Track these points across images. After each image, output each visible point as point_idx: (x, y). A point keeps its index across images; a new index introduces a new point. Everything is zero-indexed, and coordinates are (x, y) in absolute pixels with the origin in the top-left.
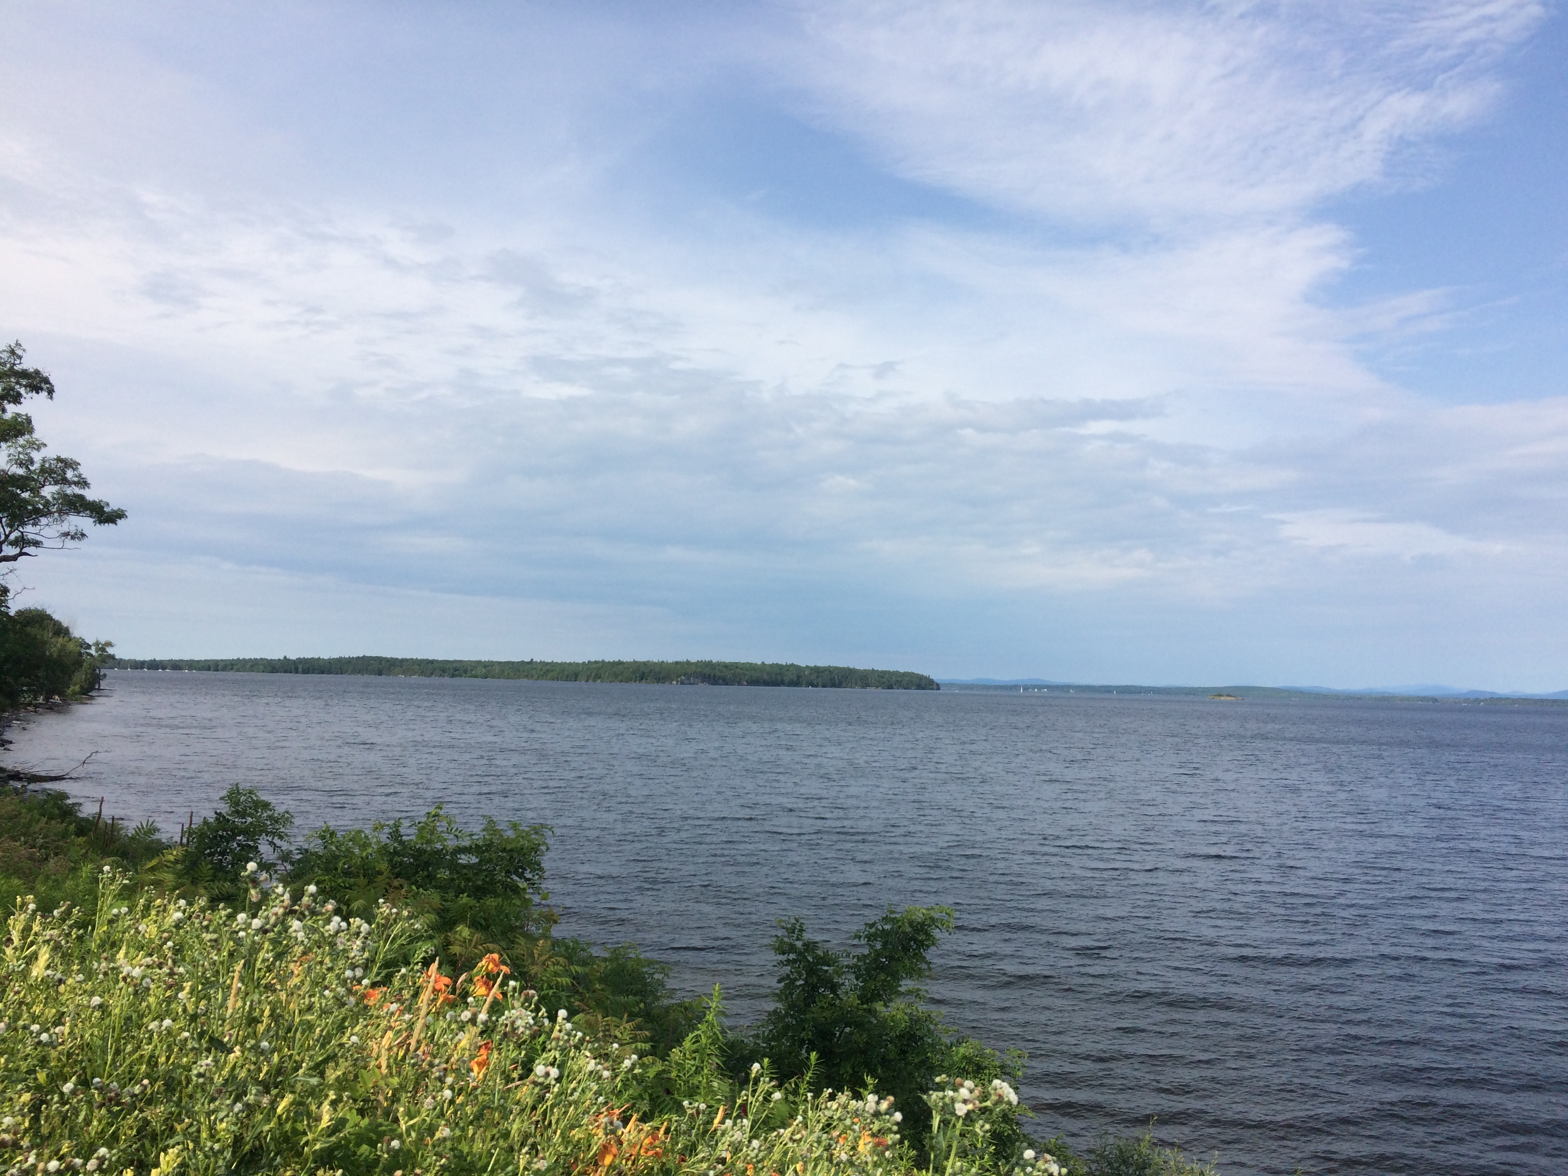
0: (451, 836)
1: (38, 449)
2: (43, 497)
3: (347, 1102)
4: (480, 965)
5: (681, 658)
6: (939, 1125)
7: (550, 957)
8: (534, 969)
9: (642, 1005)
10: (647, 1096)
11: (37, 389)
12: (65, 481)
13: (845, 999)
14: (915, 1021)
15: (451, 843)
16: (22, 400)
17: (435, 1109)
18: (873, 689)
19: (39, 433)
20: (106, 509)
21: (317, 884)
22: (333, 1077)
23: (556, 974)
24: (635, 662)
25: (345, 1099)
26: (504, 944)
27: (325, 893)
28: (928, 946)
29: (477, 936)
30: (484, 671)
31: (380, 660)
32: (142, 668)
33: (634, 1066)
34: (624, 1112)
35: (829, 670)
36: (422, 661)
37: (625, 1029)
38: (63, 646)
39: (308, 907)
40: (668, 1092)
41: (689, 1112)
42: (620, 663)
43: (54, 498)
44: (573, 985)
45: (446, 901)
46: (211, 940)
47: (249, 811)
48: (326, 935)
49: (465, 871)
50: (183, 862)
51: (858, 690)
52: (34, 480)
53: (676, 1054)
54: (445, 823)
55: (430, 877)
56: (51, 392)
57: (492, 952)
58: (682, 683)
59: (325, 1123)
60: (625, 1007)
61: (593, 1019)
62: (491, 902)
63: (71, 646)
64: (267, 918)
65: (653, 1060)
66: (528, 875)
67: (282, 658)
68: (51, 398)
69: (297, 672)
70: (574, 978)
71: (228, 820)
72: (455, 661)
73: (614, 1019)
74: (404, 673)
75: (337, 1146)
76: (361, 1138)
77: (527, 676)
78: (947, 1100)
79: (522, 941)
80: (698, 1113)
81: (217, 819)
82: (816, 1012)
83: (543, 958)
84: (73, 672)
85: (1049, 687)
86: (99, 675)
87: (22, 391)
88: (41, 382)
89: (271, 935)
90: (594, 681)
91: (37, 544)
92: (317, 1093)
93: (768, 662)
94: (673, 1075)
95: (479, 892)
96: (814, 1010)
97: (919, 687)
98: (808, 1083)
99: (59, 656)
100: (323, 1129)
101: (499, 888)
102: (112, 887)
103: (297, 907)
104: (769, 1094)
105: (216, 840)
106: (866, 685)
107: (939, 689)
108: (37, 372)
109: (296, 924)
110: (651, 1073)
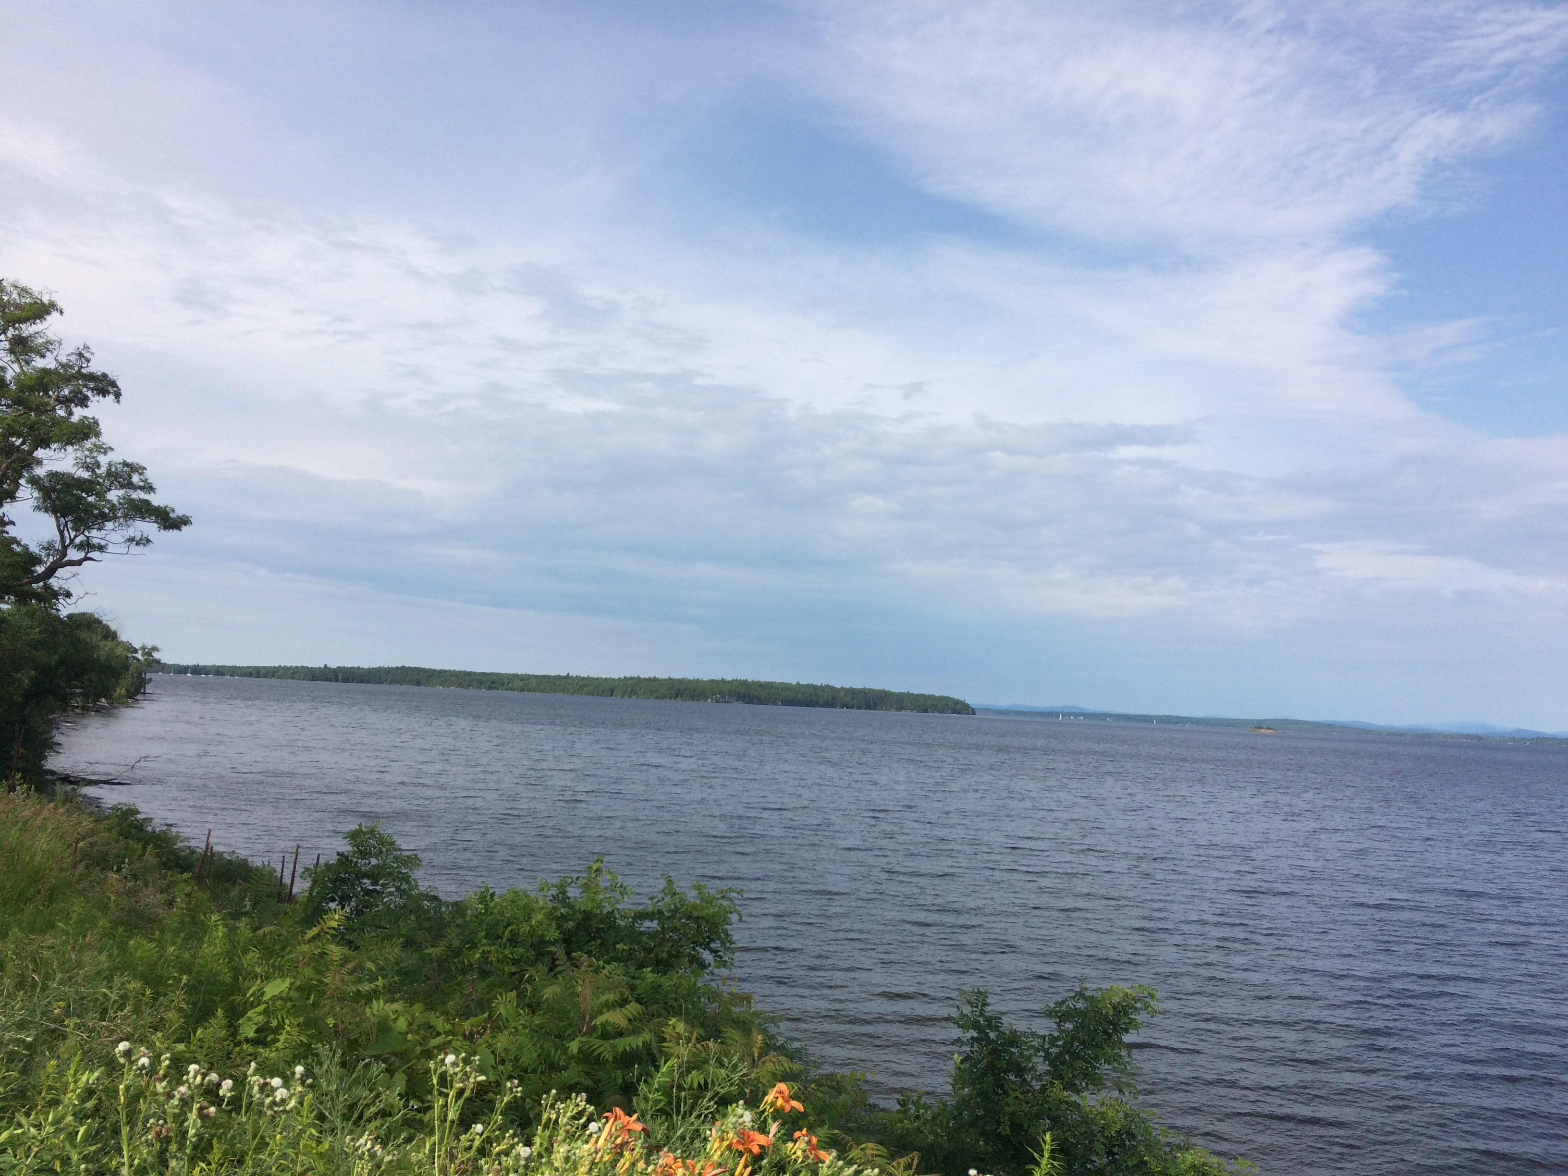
1: (105, 453)
2: (109, 501)
5: (717, 676)
11: (103, 392)
12: (130, 485)
16: (89, 403)
18: (908, 713)
19: (106, 437)
20: (171, 515)
24: (671, 679)
30: (521, 684)
32: (185, 673)
35: (864, 692)
38: (112, 650)
42: (655, 680)
43: (120, 503)
51: (893, 712)
52: (99, 483)
56: (118, 395)
63: (119, 651)
67: (322, 666)
68: (118, 402)
69: (337, 681)
71: (351, 861)
74: (441, 684)
77: (562, 691)
81: (339, 860)
84: (120, 675)
85: (1086, 715)
86: (144, 679)
87: (89, 394)
88: (108, 385)
90: (630, 697)
91: (101, 548)
93: (803, 682)
97: (954, 711)
99: (107, 659)
106: (900, 708)
107: (974, 713)
108: (105, 376)
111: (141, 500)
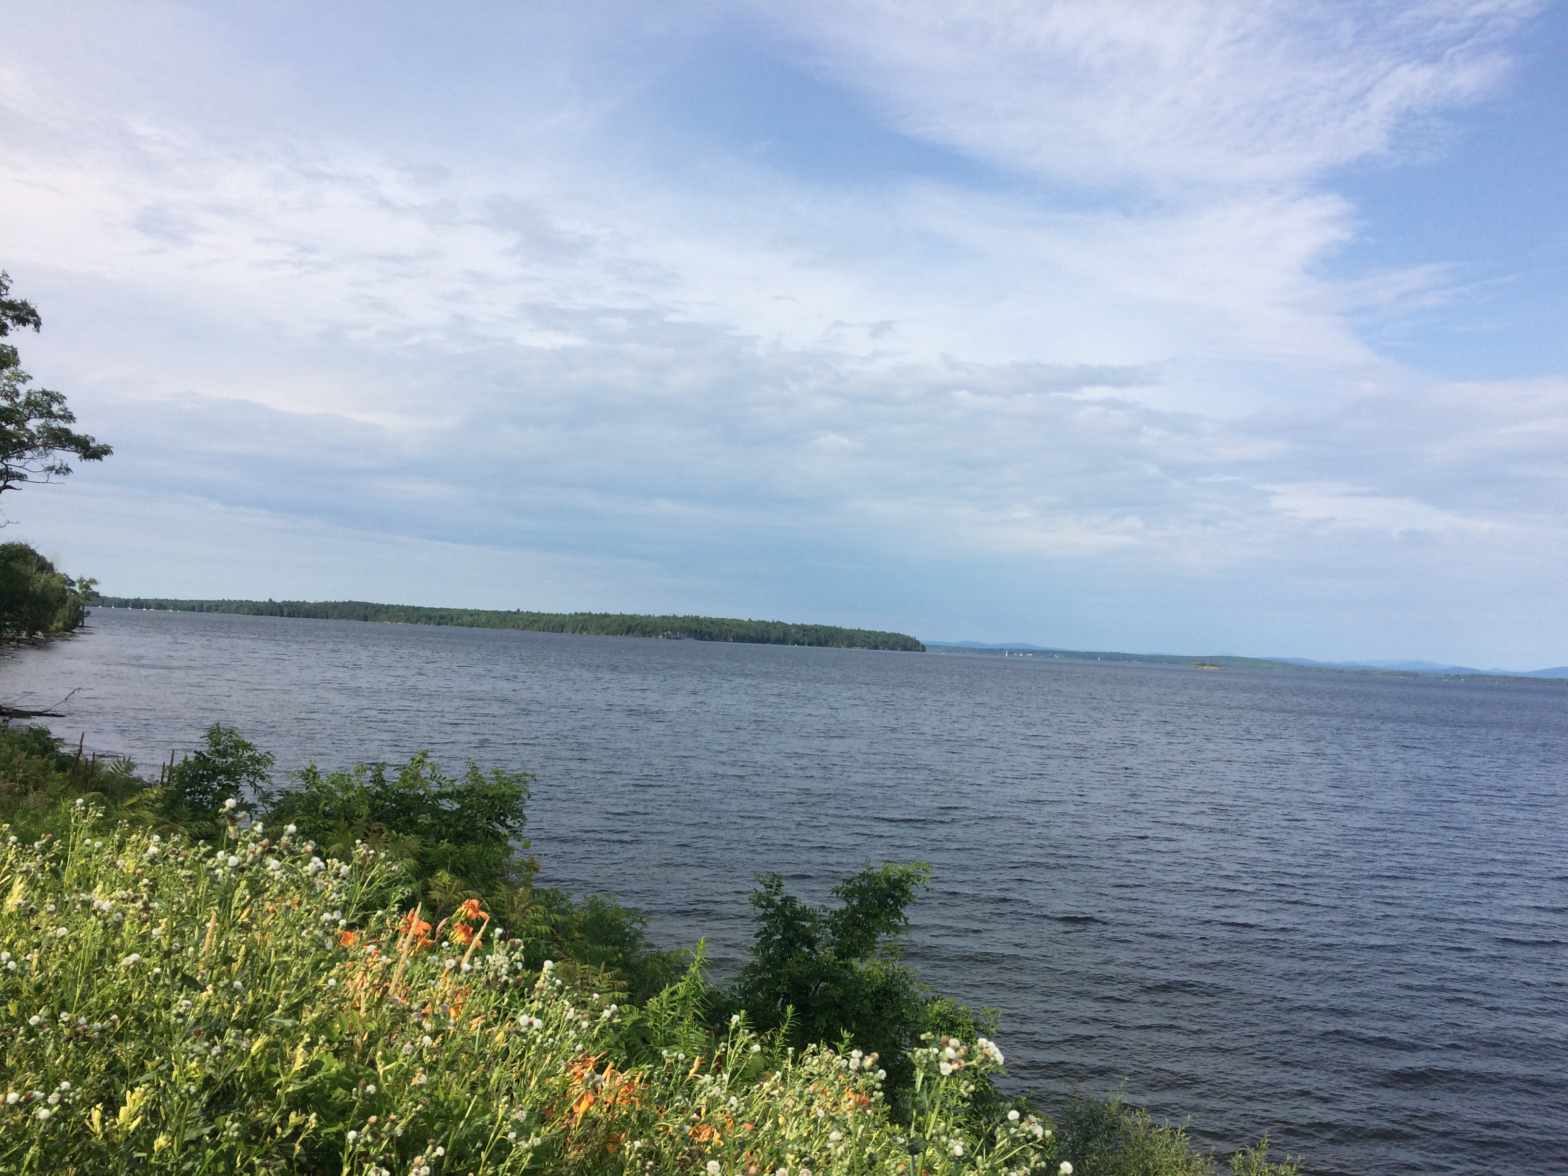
0: (434, 783)
1: (24, 382)
2: (28, 430)
3: (322, 1046)
4: (459, 910)
5: (668, 613)
6: (923, 1082)
7: (530, 905)
8: (513, 917)
9: (620, 955)
10: (623, 1045)
11: (23, 321)
12: (50, 415)
13: (822, 953)
14: (891, 979)
15: (435, 789)
16: (9, 332)
17: (413, 1053)
18: (859, 649)
19: (24, 367)
20: (91, 444)
21: (297, 824)
22: (310, 1018)
23: (536, 922)
24: (622, 616)
25: (320, 1042)
26: (483, 891)
27: (304, 834)
28: (905, 903)
29: (457, 882)
30: (470, 619)
31: (366, 605)
32: (126, 606)
33: (613, 1015)
34: (600, 1059)
35: (816, 629)
36: (408, 607)
37: (602, 978)
38: (48, 582)
39: (287, 847)
40: (645, 1041)
41: (668, 1061)
42: (606, 616)
43: (39, 432)
44: (552, 933)
45: (426, 846)
46: (185, 877)
47: (229, 751)
48: (304, 875)
49: (446, 817)
50: (162, 801)
51: (844, 649)
52: (18, 412)
53: (652, 1003)
54: (428, 770)
55: (412, 822)
56: (37, 324)
57: (471, 898)
58: (668, 638)
59: (298, 1065)
60: (604, 956)
61: (571, 967)
62: (471, 848)
63: (55, 582)
64: (245, 856)
65: (631, 1009)
66: (509, 822)
67: (267, 600)
68: (38, 331)
69: (282, 616)
70: (553, 927)
71: (209, 760)
72: (441, 609)
73: (592, 967)
74: (389, 619)
75: (313, 1088)
76: (336, 1081)
77: (513, 627)
78: (932, 1058)
79: (503, 888)
80: (677, 1062)
81: (196, 758)
82: (792, 966)
83: (523, 906)
84: (57, 608)
85: (1034, 652)
86: (82, 612)
87: (9, 322)
88: (28, 314)
89: (247, 873)
90: (581, 633)
91: (21, 477)
92: (290, 1035)
93: (755, 619)
94: (650, 1024)
95: (460, 838)
96: (790, 964)
97: (905, 648)
98: (784, 1035)
99: (43, 592)
100: (296, 1072)
101: (480, 834)
102: (85, 821)
103: (276, 847)
104: (747, 1046)
105: (197, 779)
106: (851, 645)
107: (924, 650)
108: (24, 304)
109: (272, 863)
110: (628, 1022)
111: (60, 429)
